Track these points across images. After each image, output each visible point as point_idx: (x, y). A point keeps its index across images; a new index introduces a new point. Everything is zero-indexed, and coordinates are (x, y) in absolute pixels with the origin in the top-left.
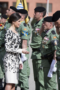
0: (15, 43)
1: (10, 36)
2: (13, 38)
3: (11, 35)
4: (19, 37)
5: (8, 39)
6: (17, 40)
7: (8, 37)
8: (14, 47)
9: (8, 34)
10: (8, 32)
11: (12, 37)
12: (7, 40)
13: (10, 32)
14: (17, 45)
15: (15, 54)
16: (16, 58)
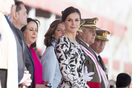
0: (76, 62)
1: (67, 47)
3: (69, 46)
5: (65, 53)
7: (64, 49)
8: (76, 70)
9: (63, 45)
10: (63, 41)
11: (70, 50)
12: (64, 55)
13: (66, 40)
14: (81, 68)
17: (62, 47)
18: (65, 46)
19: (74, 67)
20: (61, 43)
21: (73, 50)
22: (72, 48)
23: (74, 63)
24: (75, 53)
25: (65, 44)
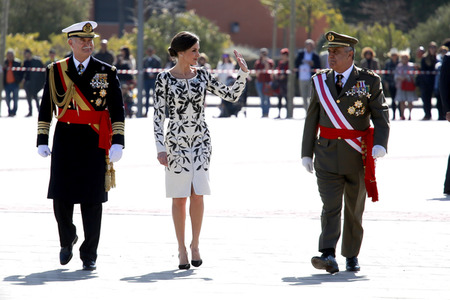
1: (162, 86)
6: (176, 96)
7: (157, 89)
12: (156, 96)
14: (183, 108)
15: (181, 129)
16: (185, 139)
19: (173, 109)
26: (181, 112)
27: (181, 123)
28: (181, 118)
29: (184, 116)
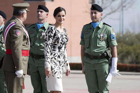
0: (58, 43)
1: (52, 33)
2: (56, 37)
3: (54, 32)
4: (64, 35)
6: (61, 39)
7: (49, 34)
8: (57, 47)
9: (49, 31)
10: (50, 29)
12: (48, 38)
13: (52, 29)
14: (61, 46)
15: (59, 57)
16: (59, 62)
17: (49, 33)
18: (50, 32)
19: (56, 46)
20: (49, 30)
21: (57, 35)
22: (56, 34)
23: (56, 43)
24: (57, 37)
25: (51, 31)
26: (60, 48)
27: (59, 54)
28: (59, 51)
29: (61, 50)
